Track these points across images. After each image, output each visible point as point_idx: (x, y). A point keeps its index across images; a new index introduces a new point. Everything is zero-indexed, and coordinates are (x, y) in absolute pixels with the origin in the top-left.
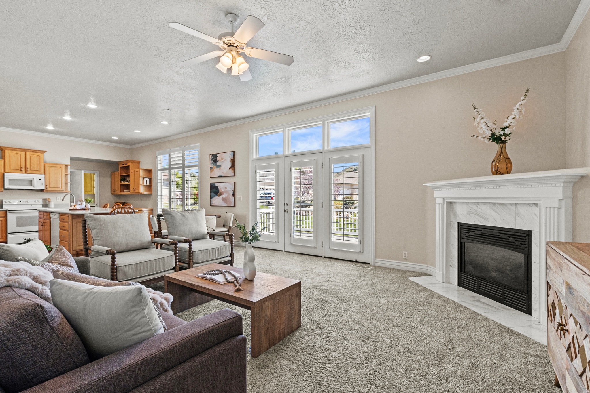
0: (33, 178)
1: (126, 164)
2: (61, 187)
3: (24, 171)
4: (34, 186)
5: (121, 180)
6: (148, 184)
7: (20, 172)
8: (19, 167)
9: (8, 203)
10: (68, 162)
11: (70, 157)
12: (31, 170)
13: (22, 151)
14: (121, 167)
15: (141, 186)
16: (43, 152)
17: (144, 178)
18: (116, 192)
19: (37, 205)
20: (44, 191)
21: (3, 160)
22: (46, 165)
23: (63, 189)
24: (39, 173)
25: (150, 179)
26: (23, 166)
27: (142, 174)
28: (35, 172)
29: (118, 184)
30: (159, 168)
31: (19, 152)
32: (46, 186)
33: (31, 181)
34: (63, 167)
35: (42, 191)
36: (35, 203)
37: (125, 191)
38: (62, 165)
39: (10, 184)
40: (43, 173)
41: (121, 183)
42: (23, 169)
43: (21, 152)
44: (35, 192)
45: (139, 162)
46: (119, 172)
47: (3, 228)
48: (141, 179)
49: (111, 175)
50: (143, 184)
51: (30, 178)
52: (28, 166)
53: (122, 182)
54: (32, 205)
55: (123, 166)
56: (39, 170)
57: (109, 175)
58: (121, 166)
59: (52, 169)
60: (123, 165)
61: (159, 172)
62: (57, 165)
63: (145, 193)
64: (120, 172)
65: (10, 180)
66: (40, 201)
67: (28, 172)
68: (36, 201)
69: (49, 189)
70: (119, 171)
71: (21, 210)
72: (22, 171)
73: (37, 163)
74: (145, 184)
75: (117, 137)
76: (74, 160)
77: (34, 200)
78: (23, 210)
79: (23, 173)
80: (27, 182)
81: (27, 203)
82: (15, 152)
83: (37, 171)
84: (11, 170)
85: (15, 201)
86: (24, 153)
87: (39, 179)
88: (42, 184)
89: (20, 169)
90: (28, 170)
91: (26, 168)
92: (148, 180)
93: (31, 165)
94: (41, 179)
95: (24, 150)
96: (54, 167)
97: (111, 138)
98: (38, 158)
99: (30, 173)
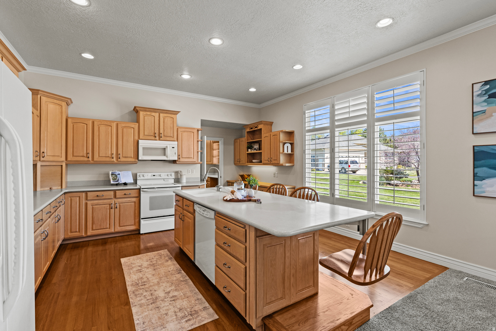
0: (166, 146)
1: (256, 127)
2: (193, 157)
3: (157, 138)
4: (167, 157)
5: (248, 148)
6: (290, 152)
7: (153, 138)
8: (153, 132)
9: (142, 178)
10: (199, 126)
11: (201, 120)
12: (164, 136)
13: (155, 112)
14: (247, 132)
15: (281, 154)
16: (176, 113)
17: (284, 144)
18: (241, 163)
19: (169, 180)
20: (177, 162)
21: (137, 124)
22: (179, 130)
23: (195, 160)
24: (172, 139)
25: (292, 144)
26: (157, 131)
27: (282, 137)
28: (168, 139)
29: (244, 152)
30: (307, 129)
31: (153, 114)
32: (178, 155)
33: (164, 149)
34: (195, 131)
35: (174, 162)
36: (167, 177)
37: (254, 161)
38: (194, 129)
39: (143, 155)
40: (176, 140)
41: (248, 151)
42: (157, 135)
44: (167, 164)
45: (271, 124)
46: (246, 138)
47: (136, 212)
48: (281, 145)
49: (235, 142)
50: (283, 151)
51: (164, 146)
52: (162, 131)
53: (249, 150)
54: (165, 180)
55: (252, 130)
56: (172, 136)
57: (233, 143)
58: (248, 130)
59: (185, 134)
60: (252, 128)
61: (307, 134)
62: (189, 130)
63: (287, 165)
64: (247, 138)
65: (144, 148)
66: (172, 175)
67: (161, 139)
68: (169, 175)
69: (181, 160)
70: (245, 137)
71: (154, 188)
72: (156, 137)
73: (171, 127)
74: (286, 151)
75: (255, 88)
76: (204, 123)
77: (167, 174)
78: (157, 188)
79: (156, 140)
80: (161, 152)
81: (160, 177)
82: (149, 113)
83: (170, 137)
84: (145, 136)
85: (149, 175)
86: (157, 114)
87: (173, 148)
88: (175, 153)
89: (153, 135)
90: (162, 135)
91: (160, 133)
92: (289, 146)
93: (165, 129)
94: (174, 148)
95: (158, 111)
96: (187, 132)
97: (249, 90)
98: (171, 120)
99: (163, 139)
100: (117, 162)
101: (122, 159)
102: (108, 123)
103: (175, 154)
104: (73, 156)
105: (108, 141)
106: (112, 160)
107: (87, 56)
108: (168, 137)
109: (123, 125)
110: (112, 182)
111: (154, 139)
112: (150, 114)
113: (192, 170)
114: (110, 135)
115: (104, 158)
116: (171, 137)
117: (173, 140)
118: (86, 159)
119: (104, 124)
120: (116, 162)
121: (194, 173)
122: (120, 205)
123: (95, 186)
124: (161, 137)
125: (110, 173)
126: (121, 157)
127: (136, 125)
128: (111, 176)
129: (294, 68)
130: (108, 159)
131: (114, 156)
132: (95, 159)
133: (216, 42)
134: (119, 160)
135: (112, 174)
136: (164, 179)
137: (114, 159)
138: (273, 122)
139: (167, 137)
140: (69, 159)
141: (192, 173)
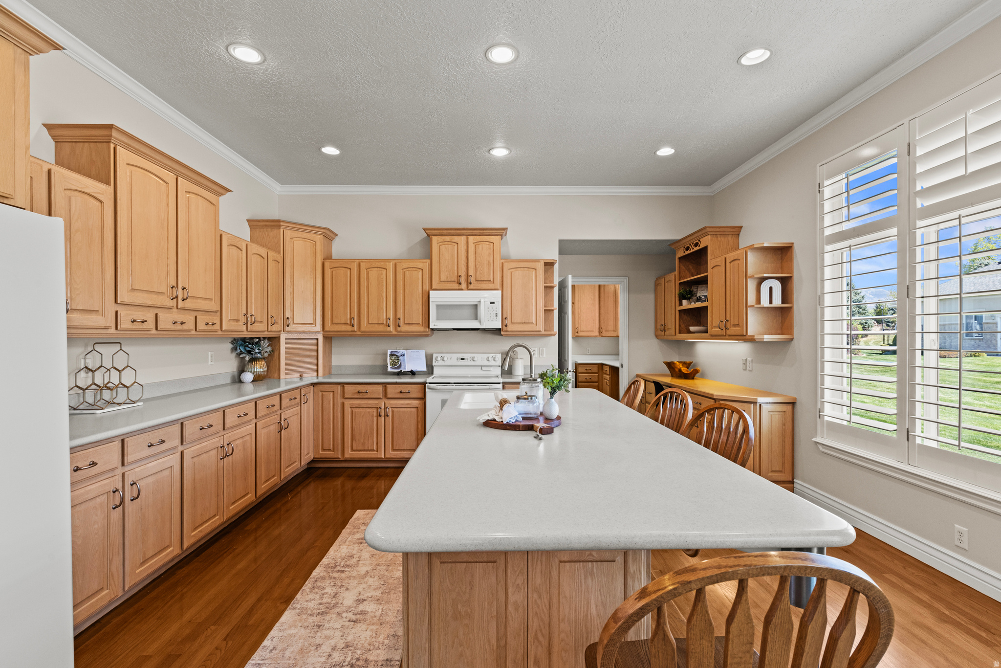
0: (479, 300)
1: (696, 245)
2: (534, 322)
3: (464, 285)
4: (480, 322)
5: (682, 297)
6: (777, 301)
7: (456, 286)
8: (456, 274)
9: (441, 363)
10: (553, 254)
11: (561, 241)
12: (476, 281)
13: (460, 235)
14: (680, 258)
15: (750, 312)
16: (501, 232)
17: (762, 280)
18: (667, 333)
19: (492, 369)
20: (502, 333)
21: (428, 261)
22: (507, 266)
23: (541, 327)
24: (491, 286)
25: (785, 282)
26: (462, 273)
27: (754, 264)
28: (484, 286)
29: (673, 307)
30: (828, 232)
31: (456, 239)
32: (504, 319)
33: (476, 307)
34: (541, 267)
35: (497, 332)
36: (487, 363)
37: (692, 328)
38: (537, 261)
39: (438, 319)
40: (499, 287)
41: (681, 304)
42: (463, 280)
43: (459, 238)
44: (489, 336)
45: (737, 231)
46: (677, 273)
47: (420, 427)
48: (752, 286)
49: (656, 285)
50: (758, 301)
51: (474, 301)
52: (471, 272)
53: (684, 302)
54: (483, 368)
55: (688, 252)
56: (492, 280)
57: (652, 286)
58: (681, 253)
59: (518, 274)
60: (688, 249)
61: (828, 248)
62: (527, 264)
63: (767, 338)
64: (680, 273)
65: (438, 307)
66: (496, 359)
67: (471, 286)
68: (490, 359)
69: (511, 328)
70: (675, 271)
71: (449, 383)
72: (460, 284)
73: (489, 262)
74: (765, 302)
75: (671, 144)
76: (566, 248)
77: (486, 356)
78: (455, 383)
79: (462, 290)
80: (469, 312)
81: (472, 363)
82: (448, 238)
83: (487, 282)
84: (442, 283)
85: (452, 359)
86: (463, 238)
87: (491, 303)
88: (496, 314)
89: (456, 281)
90: (472, 280)
91: (468, 276)
92: (777, 286)
93: (477, 267)
94: (493, 303)
95: (464, 232)
96: (522, 269)
97: (655, 153)
98: (490, 248)
99: (475, 288)
100: (396, 333)
101: (404, 328)
102: (382, 263)
103: (496, 316)
104: (332, 323)
105: (382, 296)
106: (388, 329)
107: (330, 151)
108: (484, 282)
109: (405, 266)
110: (389, 370)
111: (457, 288)
112: (449, 240)
113: (541, 349)
114: (384, 285)
115: (376, 325)
116: (489, 282)
117: (493, 287)
118: (349, 328)
119: (376, 266)
120: (394, 333)
121: (545, 356)
122: (393, 412)
123: (370, 374)
124: (470, 283)
125: (389, 352)
126: (402, 325)
127: (426, 262)
128: (389, 358)
129: (744, 61)
130: (381, 328)
131: (391, 322)
132: (363, 329)
133: (502, 55)
134: (399, 329)
135: (392, 355)
136: (481, 366)
137: (391, 329)
138: (741, 227)
139: (482, 282)
140: (327, 329)
141: (541, 356)
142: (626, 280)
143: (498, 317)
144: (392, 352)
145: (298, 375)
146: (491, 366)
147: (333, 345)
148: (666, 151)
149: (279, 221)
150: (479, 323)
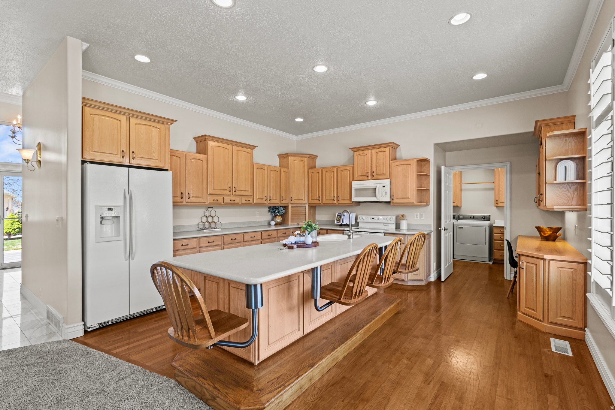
0: (375, 185)
2: (410, 197)
3: (370, 177)
8: (366, 171)
9: (362, 220)
10: (430, 155)
11: (436, 144)
12: (377, 174)
14: (540, 145)
15: (549, 187)
16: (388, 145)
17: (557, 162)
19: (390, 225)
20: (391, 204)
22: (394, 164)
24: (384, 177)
26: (369, 169)
28: (380, 177)
31: (366, 152)
32: (392, 196)
33: (375, 189)
34: (414, 163)
35: (388, 203)
36: (386, 222)
38: (412, 160)
39: (356, 196)
40: (389, 177)
42: (369, 174)
43: (368, 151)
45: (573, 120)
48: (550, 166)
50: (556, 178)
51: (373, 186)
52: (374, 169)
54: (385, 224)
56: (385, 173)
57: (534, 167)
58: (540, 140)
59: (400, 168)
62: (406, 162)
63: (560, 208)
65: (357, 190)
66: (391, 219)
67: (374, 178)
68: (388, 219)
69: (396, 201)
72: (368, 177)
73: (383, 163)
74: (560, 179)
75: (482, 71)
77: (385, 217)
79: (369, 180)
80: (371, 192)
81: (378, 221)
82: (361, 152)
83: (383, 175)
84: (359, 177)
85: (367, 218)
86: (370, 151)
87: (383, 187)
88: (386, 193)
89: (366, 175)
90: (374, 174)
91: (372, 172)
92: (571, 166)
93: (377, 166)
94: (384, 187)
95: (368, 148)
96: (403, 165)
98: (384, 155)
99: (375, 178)
100: (338, 204)
101: (341, 202)
102: (332, 169)
103: (386, 194)
104: (312, 199)
105: (331, 185)
106: (334, 202)
107: (299, 120)
108: (381, 175)
109: (342, 169)
110: (336, 223)
111: (367, 179)
112: (362, 153)
113: (421, 214)
114: (333, 179)
115: (329, 200)
116: (384, 175)
117: (385, 178)
118: (318, 202)
119: (329, 170)
120: (337, 204)
121: (424, 218)
123: (331, 225)
124: (373, 176)
125: (337, 214)
126: (340, 199)
127: (351, 166)
128: (336, 217)
129: (454, 22)
130: (331, 202)
131: (335, 199)
132: (323, 202)
134: (339, 202)
135: (338, 215)
136: (384, 223)
137: (335, 202)
138: (575, 116)
139: (380, 175)
140: (309, 202)
141: (421, 219)
142: (509, 164)
143: (387, 195)
144: (338, 214)
145: (297, 224)
146: (389, 223)
147: (316, 210)
148: (480, 76)
149: (287, 154)
150: (376, 198)
